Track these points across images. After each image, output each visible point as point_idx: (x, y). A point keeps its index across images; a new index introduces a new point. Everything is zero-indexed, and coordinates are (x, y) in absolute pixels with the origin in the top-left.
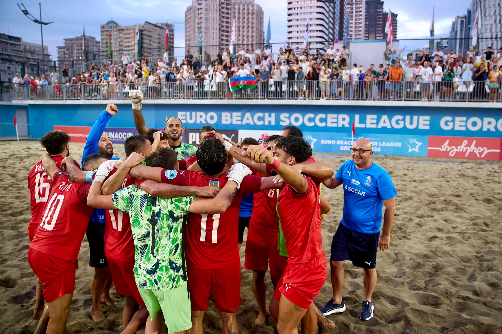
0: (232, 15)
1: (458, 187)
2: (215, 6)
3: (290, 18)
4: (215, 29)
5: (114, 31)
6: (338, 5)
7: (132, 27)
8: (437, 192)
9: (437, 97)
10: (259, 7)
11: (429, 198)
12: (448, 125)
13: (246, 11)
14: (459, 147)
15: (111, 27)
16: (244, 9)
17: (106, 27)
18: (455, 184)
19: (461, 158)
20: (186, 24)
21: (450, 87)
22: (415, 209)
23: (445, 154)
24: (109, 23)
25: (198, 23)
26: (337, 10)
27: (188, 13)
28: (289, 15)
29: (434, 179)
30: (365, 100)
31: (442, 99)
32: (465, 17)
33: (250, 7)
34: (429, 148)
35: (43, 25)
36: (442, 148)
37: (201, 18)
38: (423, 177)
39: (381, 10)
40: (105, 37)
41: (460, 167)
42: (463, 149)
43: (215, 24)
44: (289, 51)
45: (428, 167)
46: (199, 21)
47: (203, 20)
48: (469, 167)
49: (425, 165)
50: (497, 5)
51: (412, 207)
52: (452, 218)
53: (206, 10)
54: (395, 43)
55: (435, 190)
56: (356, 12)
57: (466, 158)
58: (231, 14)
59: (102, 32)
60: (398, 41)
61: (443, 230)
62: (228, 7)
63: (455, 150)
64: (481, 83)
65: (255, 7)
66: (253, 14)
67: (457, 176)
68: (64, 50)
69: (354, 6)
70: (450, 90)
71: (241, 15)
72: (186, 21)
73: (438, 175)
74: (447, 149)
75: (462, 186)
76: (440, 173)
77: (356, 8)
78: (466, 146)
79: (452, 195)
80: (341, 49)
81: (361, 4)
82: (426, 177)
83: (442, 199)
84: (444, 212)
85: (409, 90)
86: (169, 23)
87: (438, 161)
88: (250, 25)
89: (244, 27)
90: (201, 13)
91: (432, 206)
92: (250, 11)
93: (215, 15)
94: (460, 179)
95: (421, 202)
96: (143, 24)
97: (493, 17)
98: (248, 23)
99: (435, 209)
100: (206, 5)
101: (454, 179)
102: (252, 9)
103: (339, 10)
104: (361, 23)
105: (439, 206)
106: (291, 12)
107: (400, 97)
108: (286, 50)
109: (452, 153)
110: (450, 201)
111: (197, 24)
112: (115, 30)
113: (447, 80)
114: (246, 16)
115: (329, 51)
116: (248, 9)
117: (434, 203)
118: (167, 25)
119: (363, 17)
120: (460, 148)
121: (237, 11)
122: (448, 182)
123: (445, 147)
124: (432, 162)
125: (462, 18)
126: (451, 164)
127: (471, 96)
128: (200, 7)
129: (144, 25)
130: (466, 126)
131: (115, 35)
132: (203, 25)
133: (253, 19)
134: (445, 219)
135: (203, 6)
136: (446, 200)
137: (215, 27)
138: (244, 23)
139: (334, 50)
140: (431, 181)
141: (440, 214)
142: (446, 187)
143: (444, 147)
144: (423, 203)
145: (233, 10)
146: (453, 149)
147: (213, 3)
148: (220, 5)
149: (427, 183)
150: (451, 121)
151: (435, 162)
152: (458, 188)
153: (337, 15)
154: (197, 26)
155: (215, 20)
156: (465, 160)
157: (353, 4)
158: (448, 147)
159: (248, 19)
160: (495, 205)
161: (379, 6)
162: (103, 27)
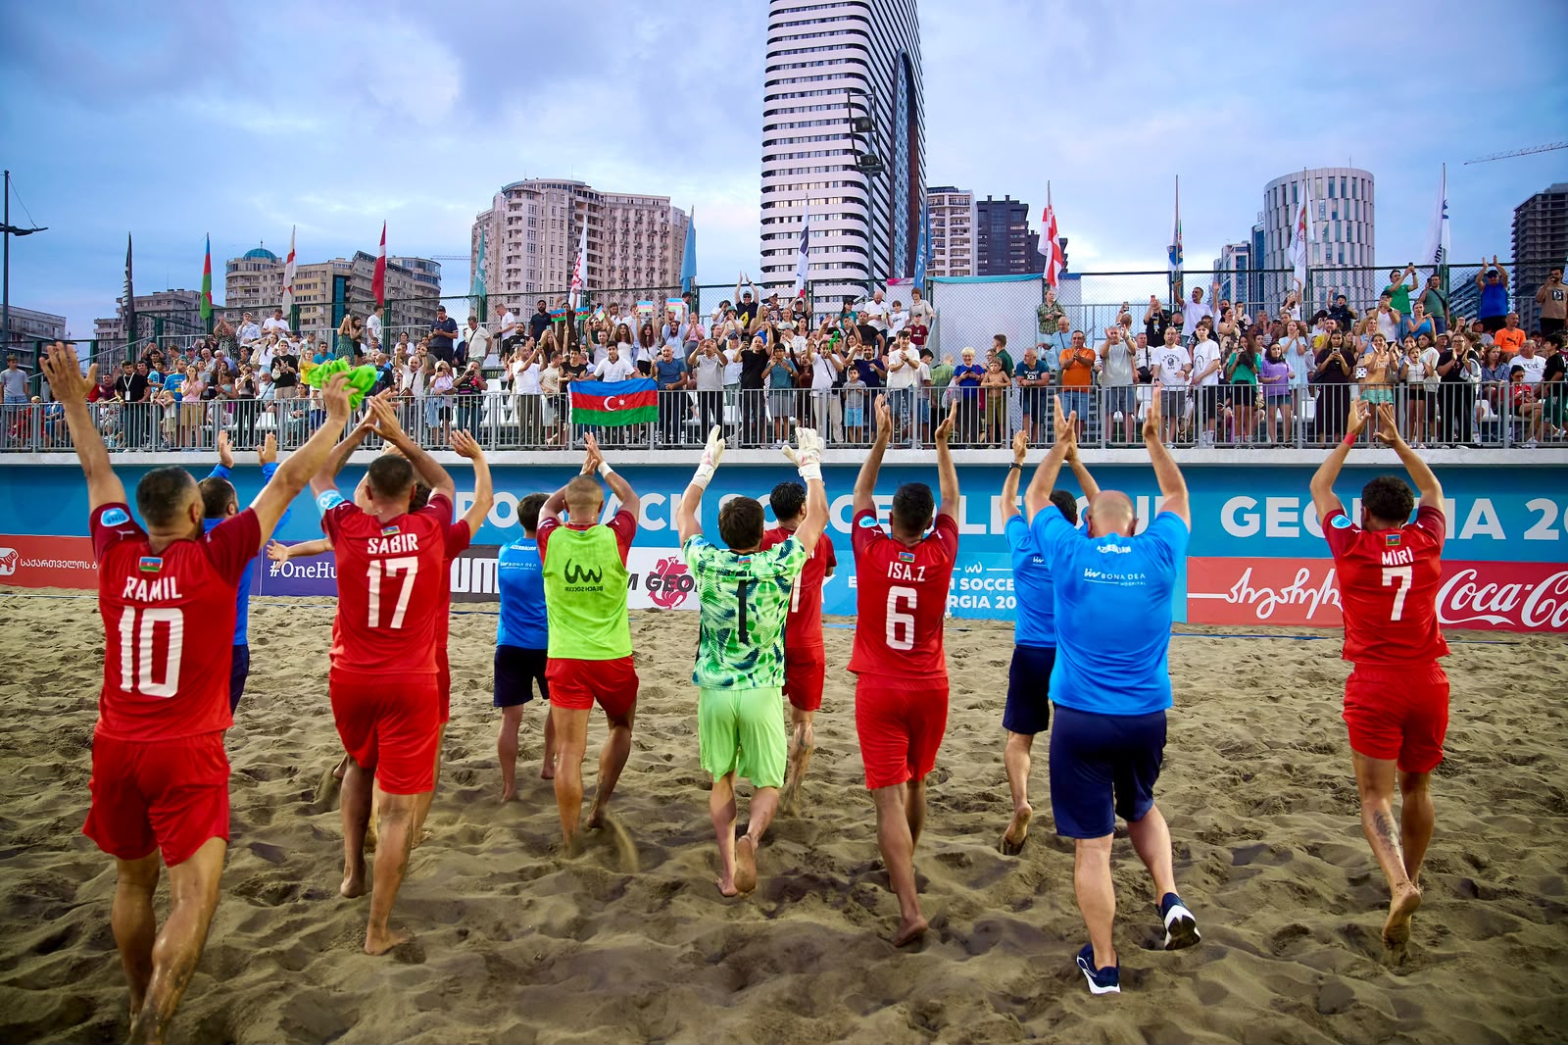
0: (607, 236)
1: (1313, 716)
2: (558, 212)
3: (770, 245)
4: (556, 276)
5: (265, 277)
6: (901, 213)
7: (318, 268)
8: (1250, 738)
9: (1206, 436)
10: (680, 214)
11: (1226, 761)
12: (1247, 523)
13: (644, 226)
14: (1284, 591)
15: (257, 267)
16: (639, 221)
17: (242, 266)
18: (1300, 706)
19: (1296, 625)
20: (474, 262)
21: (1246, 403)
22: (1187, 806)
23: (1243, 613)
24: (250, 255)
25: (509, 259)
26: (901, 226)
27: (479, 230)
28: (766, 237)
29: (1227, 692)
30: (986, 447)
31: (1222, 439)
32: (1248, 248)
33: (658, 215)
34: (1190, 595)
35: (11, 235)
36: (1231, 597)
37: (517, 245)
38: (1189, 686)
39: (1023, 228)
40: (241, 294)
41: (1298, 653)
42: (1298, 596)
43: (556, 264)
44: (748, 308)
45: (1198, 653)
46: (511, 254)
47: (523, 250)
48: (1328, 652)
49: (1185, 649)
50: (1329, 216)
51: (1172, 798)
52: (1336, 840)
53: (532, 222)
54: (1070, 284)
55: (1238, 728)
56: (954, 231)
57: (1308, 625)
58: (601, 233)
59: (230, 279)
60: (1077, 276)
61: (1319, 897)
62: (595, 215)
63: (1273, 599)
64: (1338, 388)
65: (671, 216)
66: (665, 235)
67: (1299, 681)
68: (116, 330)
69: (948, 217)
70: (1247, 414)
71: (631, 239)
72: (474, 251)
73: (1236, 677)
74: (1248, 595)
75: (1325, 711)
76: (1241, 672)
77: (953, 221)
78: (1305, 587)
79: (1304, 746)
80: (907, 301)
81: (967, 209)
82: (1198, 686)
83: (1276, 761)
84: (1295, 816)
85: (1118, 415)
86: (425, 256)
87: (1224, 636)
88: (656, 264)
89: (638, 270)
90: (518, 232)
91: (1243, 788)
92: (657, 228)
93: (557, 236)
94: (1313, 691)
95: (1202, 778)
96: (349, 259)
97: (1323, 247)
98: (651, 259)
99: (1258, 804)
100: (533, 209)
101: (1291, 689)
102: (662, 220)
103: (906, 228)
104: (968, 262)
105: (1273, 791)
106: (770, 229)
107: (1093, 438)
108: (739, 304)
109: (1264, 611)
110: (1303, 769)
111: (505, 261)
112: (269, 277)
113: (1236, 382)
114: (644, 239)
115: (871, 308)
116: (651, 223)
117: (1247, 778)
118: (421, 264)
119: (973, 246)
120: (1289, 593)
121: (618, 226)
122: (1275, 700)
123: (1242, 590)
124: (1207, 640)
125: (1239, 249)
126: (1266, 642)
127: (1311, 431)
128: (514, 214)
129: (353, 263)
130: (1300, 524)
131: (269, 290)
132: (521, 264)
133: (664, 248)
134: (1311, 842)
135: (523, 212)
136: (1288, 768)
137: (557, 272)
138: (638, 258)
139: (887, 305)
140: (1217, 698)
141: (1283, 824)
142: (1274, 719)
143: (1239, 591)
144: (1211, 780)
145: (607, 223)
146: (1267, 595)
147: (551, 204)
148: (571, 207)
149: (1206, 707)
150: (1253, 511)
151: (1216, 639)
152: (1314, 721)
153: (901, 240)
154: (505, 266)
155: (556, 250)
156: (1308, 631)
157: (944, 208)
158: (1251, 590)
159: (651, 248)
160: (1473, 782)
161: (1017, 216)
162: (235, 267)
